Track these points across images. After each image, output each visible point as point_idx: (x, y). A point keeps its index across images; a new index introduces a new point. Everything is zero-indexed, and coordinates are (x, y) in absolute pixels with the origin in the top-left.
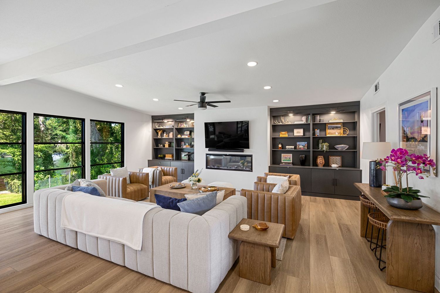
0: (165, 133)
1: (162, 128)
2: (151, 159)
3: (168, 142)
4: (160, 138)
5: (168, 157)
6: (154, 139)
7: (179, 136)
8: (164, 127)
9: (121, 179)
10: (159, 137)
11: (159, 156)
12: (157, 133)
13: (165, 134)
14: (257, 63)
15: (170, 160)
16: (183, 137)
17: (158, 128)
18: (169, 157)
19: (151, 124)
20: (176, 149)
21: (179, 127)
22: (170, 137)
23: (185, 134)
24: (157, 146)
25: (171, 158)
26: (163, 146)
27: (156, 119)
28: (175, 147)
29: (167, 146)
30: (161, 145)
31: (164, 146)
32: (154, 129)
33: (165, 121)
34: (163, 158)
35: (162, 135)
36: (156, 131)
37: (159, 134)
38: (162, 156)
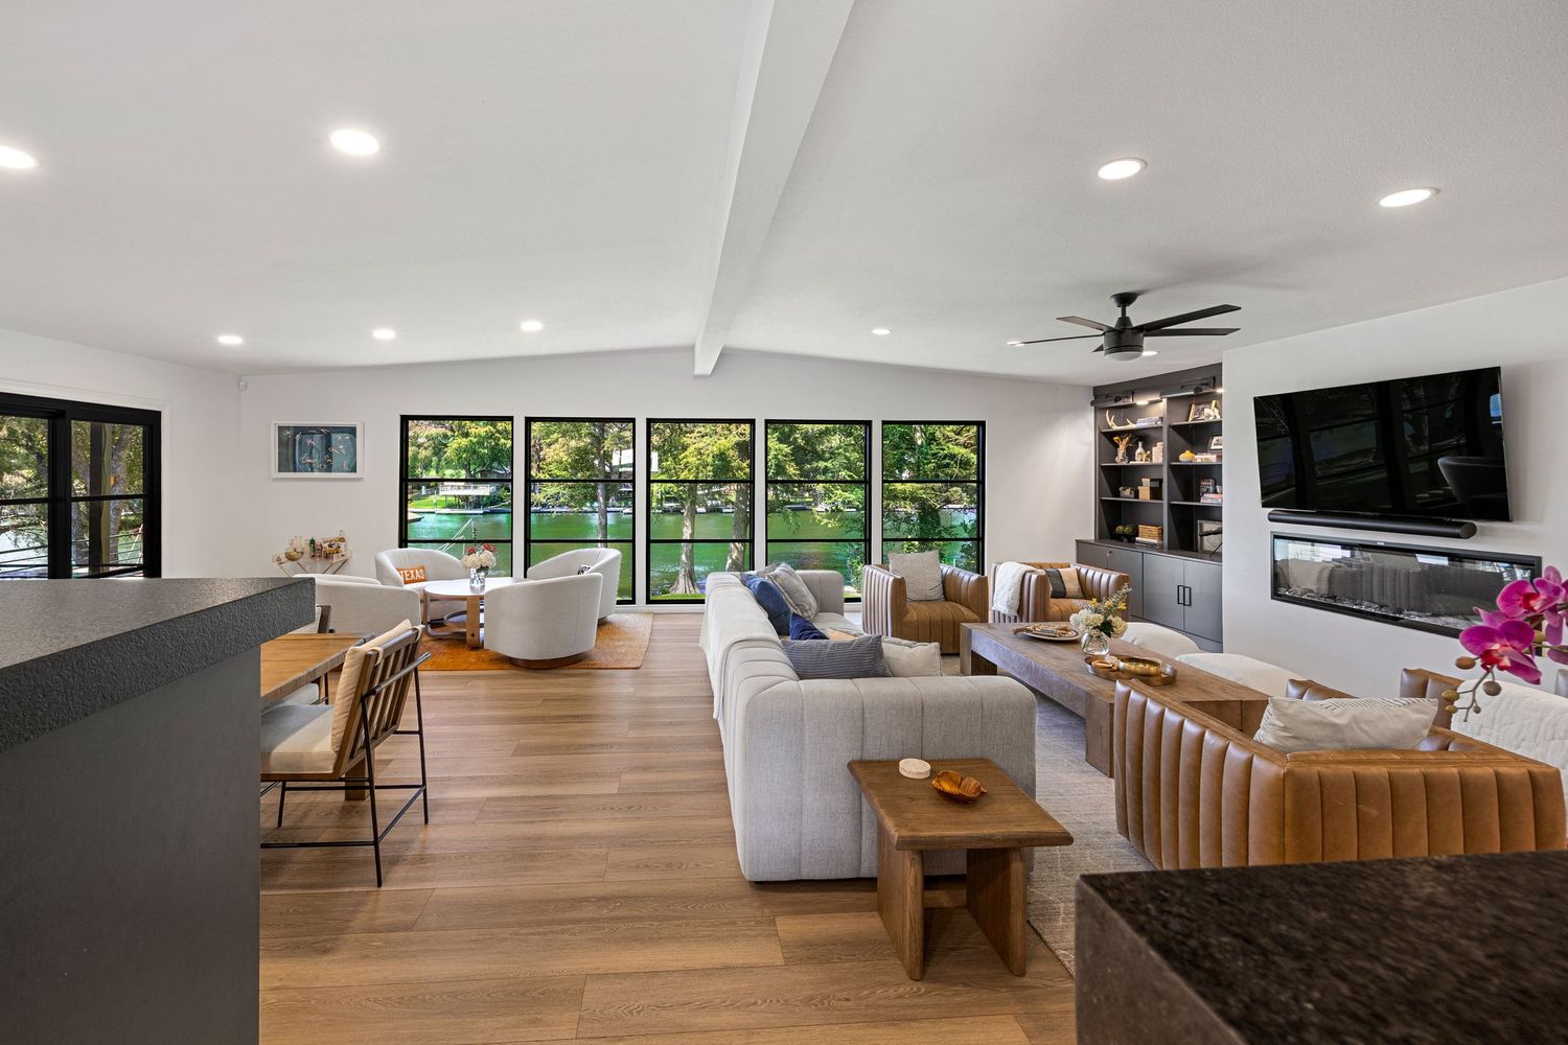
0: (1140, 444)
1: (1132, 426)
3: (1148, 480)
4: (1124, 463)
5: (1147, 535)
6: (1103, 468)
7: (1186, 457)
8: (1139, 424)
9: (891, 579)
10: (1120, 459)
11: (1119, 528)
12: (1117, 446)
13: (1140, 450)
14: (1145, 163)
15: (1152, 546)
16: (1199, 461)
17: (1116, 428)
18: (1149, 537)
19: (1090, 417)
20: (1172, 507)
21: (1190, 421)
22: (1155, 461)
23: (1213, 447)
24: (1117, 494)
25: (1156, 541)
26: (1132, 496)
27: (1108, 396)
28: (1169, 500)
29: (1145, 493)
30: (1127, 492)
31: (1137, 495)
32: (1105, 434)
33: (1141, 402)
34: (1131, 538)
35: (1130, 453)
36: (1108, 438)
37: (1121, 450)
38: (1128, 529)
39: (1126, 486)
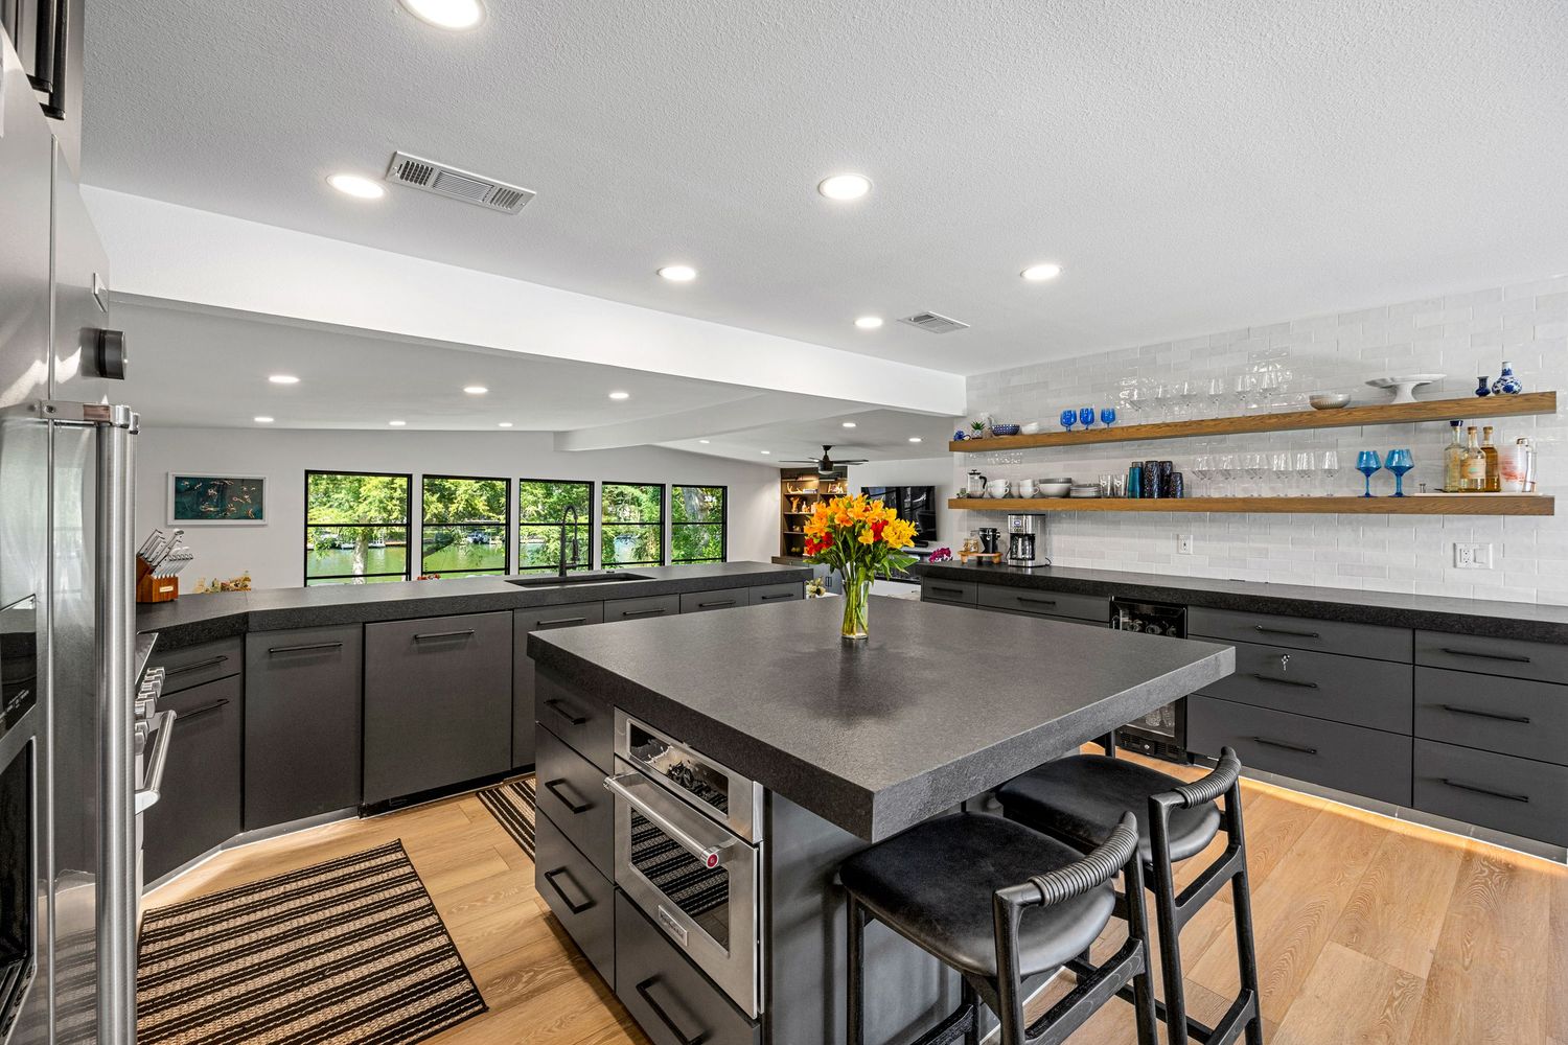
0: (804, 503)
1: (799, 492)
2: (779, 555)
4: (796, 513)
6: (784, 516)
8: (804, 492)
10: (794, 511)
11: (794, 549)
12: (792, 503)
13: (804, 506)
17: (792, 493)
19: (779, 486)
24: (792, 530)
26: (800, 531)
27: (790, 475)
30: (798, 529)
31: (803, 530)
32: (785, 495)
33: (804, 480)
34: (799, 555)
35: (799, 508)
36: (787, 498)
37: (795, 506)
38: (798, 550)
39: (797, 525)
